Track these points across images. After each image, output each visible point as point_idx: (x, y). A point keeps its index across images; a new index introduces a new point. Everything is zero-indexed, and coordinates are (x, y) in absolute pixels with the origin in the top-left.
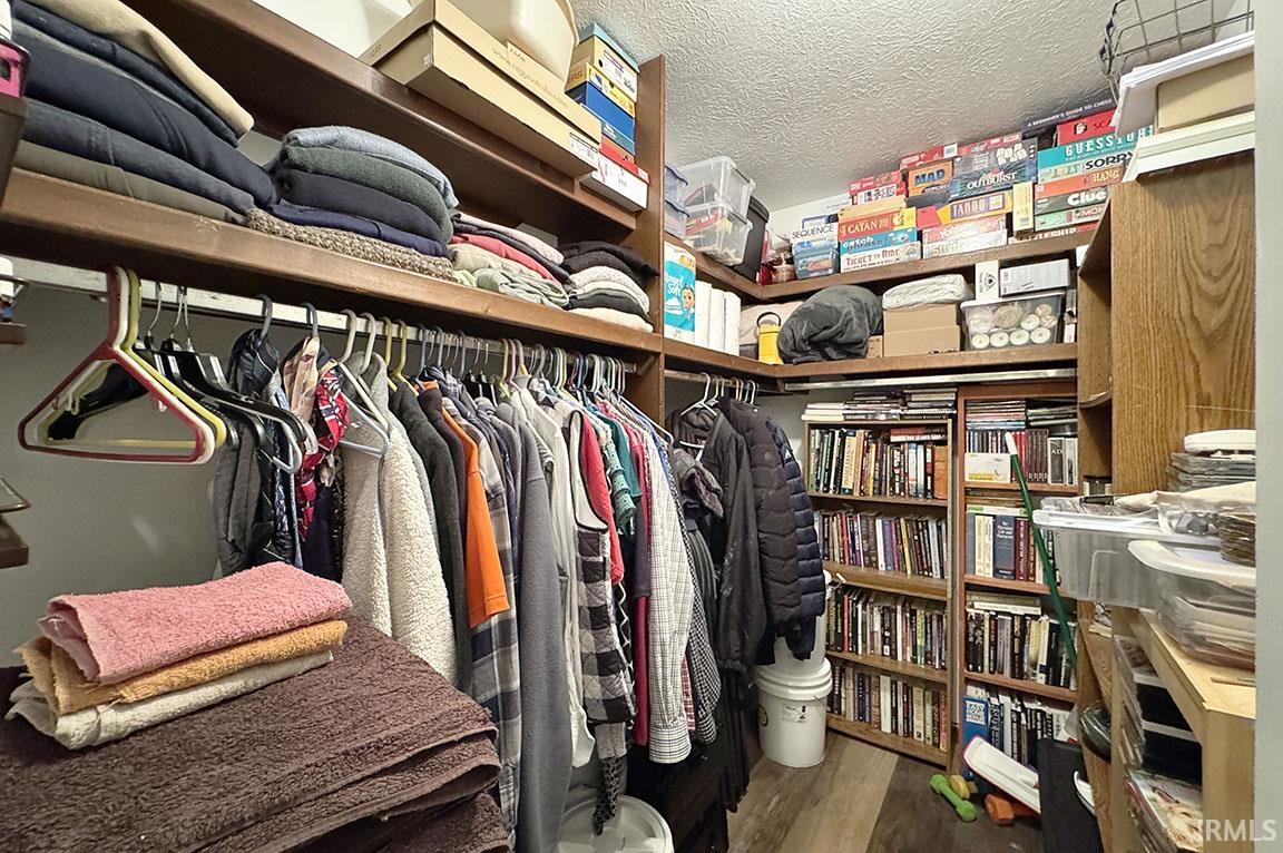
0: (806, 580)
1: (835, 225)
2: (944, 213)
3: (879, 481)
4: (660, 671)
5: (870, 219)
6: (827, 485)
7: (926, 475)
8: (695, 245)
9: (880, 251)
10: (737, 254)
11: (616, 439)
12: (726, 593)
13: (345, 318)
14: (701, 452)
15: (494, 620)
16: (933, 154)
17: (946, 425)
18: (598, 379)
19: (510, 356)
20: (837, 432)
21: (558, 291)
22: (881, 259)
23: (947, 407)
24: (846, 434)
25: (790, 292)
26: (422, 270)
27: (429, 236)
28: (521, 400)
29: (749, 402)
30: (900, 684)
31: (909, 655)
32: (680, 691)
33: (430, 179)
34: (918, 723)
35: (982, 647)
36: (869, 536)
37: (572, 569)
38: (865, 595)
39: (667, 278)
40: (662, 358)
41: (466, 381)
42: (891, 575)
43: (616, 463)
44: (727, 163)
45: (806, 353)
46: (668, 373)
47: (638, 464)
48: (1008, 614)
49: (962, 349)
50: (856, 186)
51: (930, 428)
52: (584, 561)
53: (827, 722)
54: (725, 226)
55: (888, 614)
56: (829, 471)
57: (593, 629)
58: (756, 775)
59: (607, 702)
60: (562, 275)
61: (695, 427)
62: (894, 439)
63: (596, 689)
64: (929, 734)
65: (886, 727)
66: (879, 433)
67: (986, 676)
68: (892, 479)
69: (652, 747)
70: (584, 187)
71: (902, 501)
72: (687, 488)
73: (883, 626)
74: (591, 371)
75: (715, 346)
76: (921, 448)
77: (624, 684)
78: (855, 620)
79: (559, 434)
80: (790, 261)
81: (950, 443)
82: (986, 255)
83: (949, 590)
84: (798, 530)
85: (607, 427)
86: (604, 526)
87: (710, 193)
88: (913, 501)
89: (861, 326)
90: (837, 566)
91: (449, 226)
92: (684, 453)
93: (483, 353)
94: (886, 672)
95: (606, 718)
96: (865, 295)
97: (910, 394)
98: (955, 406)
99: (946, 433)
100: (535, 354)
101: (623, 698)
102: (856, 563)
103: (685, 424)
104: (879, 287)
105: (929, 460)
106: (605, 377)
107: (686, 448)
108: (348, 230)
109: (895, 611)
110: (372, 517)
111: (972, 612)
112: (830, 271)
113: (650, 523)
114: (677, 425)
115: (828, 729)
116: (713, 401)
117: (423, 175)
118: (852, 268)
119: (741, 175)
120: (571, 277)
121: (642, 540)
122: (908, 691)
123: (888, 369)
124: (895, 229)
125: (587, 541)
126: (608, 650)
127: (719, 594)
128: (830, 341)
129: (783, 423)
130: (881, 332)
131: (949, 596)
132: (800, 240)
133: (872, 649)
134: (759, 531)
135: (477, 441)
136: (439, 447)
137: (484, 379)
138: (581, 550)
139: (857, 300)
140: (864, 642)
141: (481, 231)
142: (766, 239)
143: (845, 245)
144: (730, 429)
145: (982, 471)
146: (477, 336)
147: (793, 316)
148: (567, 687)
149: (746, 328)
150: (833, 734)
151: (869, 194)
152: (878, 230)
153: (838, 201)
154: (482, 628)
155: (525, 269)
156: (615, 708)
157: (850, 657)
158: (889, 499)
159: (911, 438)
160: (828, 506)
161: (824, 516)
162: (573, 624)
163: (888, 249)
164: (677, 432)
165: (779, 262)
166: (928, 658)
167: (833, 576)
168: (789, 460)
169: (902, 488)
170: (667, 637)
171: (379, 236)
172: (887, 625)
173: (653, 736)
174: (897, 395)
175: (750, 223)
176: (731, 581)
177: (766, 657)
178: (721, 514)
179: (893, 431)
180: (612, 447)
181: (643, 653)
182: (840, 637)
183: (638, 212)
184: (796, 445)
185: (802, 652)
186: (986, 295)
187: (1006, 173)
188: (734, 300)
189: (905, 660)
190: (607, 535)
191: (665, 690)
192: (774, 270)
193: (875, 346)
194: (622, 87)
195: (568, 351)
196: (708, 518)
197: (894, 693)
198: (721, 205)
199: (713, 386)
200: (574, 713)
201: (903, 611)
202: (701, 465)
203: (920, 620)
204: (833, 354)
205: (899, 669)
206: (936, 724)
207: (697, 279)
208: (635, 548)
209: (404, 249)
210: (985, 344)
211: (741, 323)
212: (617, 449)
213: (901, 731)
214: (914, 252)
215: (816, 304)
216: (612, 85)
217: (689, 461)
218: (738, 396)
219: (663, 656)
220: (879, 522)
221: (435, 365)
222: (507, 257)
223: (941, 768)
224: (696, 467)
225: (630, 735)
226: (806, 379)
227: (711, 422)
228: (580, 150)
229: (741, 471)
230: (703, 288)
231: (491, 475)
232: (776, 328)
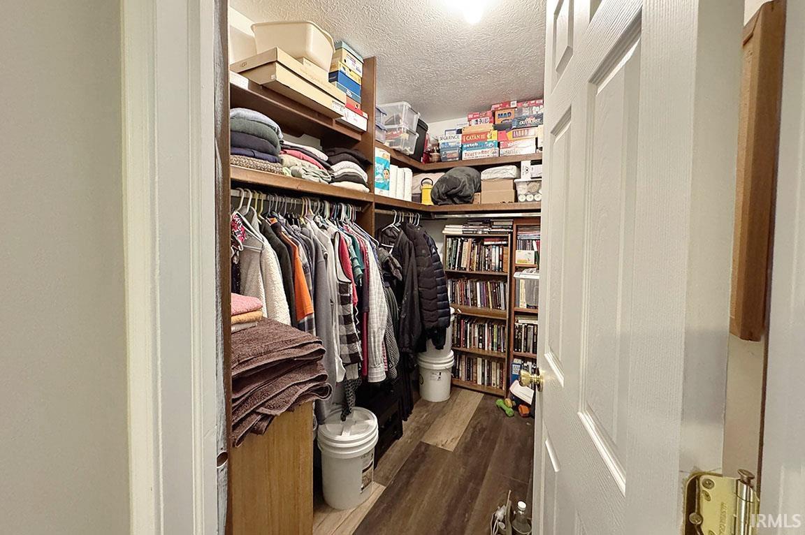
0: (440, 311)
1: (461, 135)
2: (510, 134)
3: (479, 263)
4: (373, 344)
5: (477, 134)
6: (454, 266)
7: (499, 261)
8: (390, 145)
9: (480, 151)
10: (411, 150)
11: (354, 244)
12: (403, 317)
13: (238, 192)
14: (392, 250)
15: (306, 318)
16: (505, 104)
17: (508, 237)
18: (343, 215)
19: (305, 206)
20: (459, 240)
21: (326, 175)
22: (481, 155)
23: (509, 228)
24: (464, 241)
25: (438, 168)
26: (271, 171)
27: (273, 154)
28: (311, 225)
29: (416, 223)
30: (486, 361)
31: (490, 347)
32: (381, 353)
33: (272, 127)
34: (493, 379)
35: (521, 340)
36: (473, 291)
37: (336, 300)
38: (472, 319)
39: (377, 165)
40: (374, 204)
41: (286, 217)
42: (483, 309)
43: (354, 255)
44: (406, 105)
45: (444, 200)
46: (376, 211)
47: (363, 255)
48: (532, 325)
49: (515, 202)
50: (471, 116)
51: (502, 238)
52: (341, 296)
53: (452, 381)
54: (405, 136)
55: (481, 328)
56: (455, 259)
57: (345, 324)
58: (416, 407)
59: (351, 355)
60: (327, 166)
61: (389, 237)
62: (485, 243)
63: (346, 350)
64: (498, 383)
65: (480, 382)
66: (479, 240)
67: (522, 353)
68: (485, 263)
69: (369, 376)
70: (337, 123)
71: (489, 273)
72: (385, 266)
73: (479, 333)
74: (341, 210)
75: (399, 197)
76: (497, 247)
77: (358, 347)
78: (466, 331)
79: (330, 242)
80: (438, 151)
81: (509, 245)
82: (526, 157)
83: (508, 315)
84: (438, 287)
85: (350, 238)
86: (350, 281)
87: (398, 119)
88: (493, 273)
89: (470, 188)
90: (459, 306)
91: (279, 146)
92: (383, 250)
93: (293, 204)
94: (480, 356)
95: (350, 362)
96: (473, 172)
97: (493, 222)
98: (512, 228)
99: (507, 241)
100: (316, 203)
101: (358, 352)
102: (468, 304)
103: (384, 235)
104: (480, 168)
105: (501, 254)
106: (347, 214)
107: (384, 247)
108: (243, 155)
109: (485, 326)
110: (258, 276)
111: (517, 324)
112: (457, 159)
113: (369, 281)
114: (380, 235)
115: (452, 385)
116: (398, 224)
117: (269, 126)
118: (468, 158)
119: (413, 110)
120: (332, 167)
121: (365, 289)
122: (489, 364)
123: (482, 209)
124: (488, 140)
125: (343, 287)
126: (351, 333)
127: (400, 317)
128: (456, 195)
129: (432, 235)
130: (480, 191)
131: (508, 317)
132: (443, 141)
133: (474, 345)
134: (419, 287)
135: (298, 245)
136: (283, 248)
137: (294, 216)
138: (340, 291)
139: (469, 175)
140: (470, 342)
141: (292, 148)
142: (427, 138)
143: (465, 146)
144: (406, 238)
145: (523, 259)
146: (291, 197)
147: (438, 181)
148: (334, 349)
149: (416, 184)
150: (454, 387)
151: (477, 121)
152: (479, 140)
153: (461, 122)
154: (301, 322)
155: (311, 165)
156: (354, 358)
157: (464, 349)
158: (483, 272)
159: (493, 243)
160: (455, 276)
161: (453, 282)
162: (336, 323)
163: (484, 150)
164: (380, 238)
165: (433, 151)
166: (499, 348)
167: (456, 310)
168: (434, 253)
169: (489, 267)
170: (376, 330)
171: (254, 157)
172: (481, 333)
173: (369, 372)
174: (488, 222)
175: (418, 135)
176: (405, 311)
177: (422, 348)
178: (401, 279)
179: (485, 239)
180: (352, 247)
181: (365, 337)
182: (459, 340)
183: (362, 132)
184: (440, 246)
185: (439, 346)
186: (526, 177)
187: (536, 118)
188: (408, 171)
189: (488, 349)
190: (351, 285)
191: (375, 352)
192: (431, 156)
193: (477, 197)
194: (354, 70)
195: (330, 202)
196: (395, 281)
197: (483, 366)
198: (403, 126)
199: (398, 217)
200: (337, 361)
201: (488, 326)
202: (391, 256)
203: (495, 330)
204: (458, 201)
205: (486, 353)
206: (501, 378)
207: (391, 163)
208: (363, 291)
209: (264, 162)
210: (524, 200)
211: (413, 183)
212: (354, 248)
213: (486, 383)
214: (495, 153)
215: (449, 176)
216: (350, 70)
217: (386, 253)
218: (411, 221)
219: (374, 338)
220: (478, 284)
221: (274, 211)
222: (303, 159)
223: (502, 397)
224: (389, 257)
225: (360, 372)
226: (446, 213)
227: (397, 234)
228: (336, 108)
229: (411, 258)
230: (393, 168)
231: (304, 259)
232: (431, 187)
